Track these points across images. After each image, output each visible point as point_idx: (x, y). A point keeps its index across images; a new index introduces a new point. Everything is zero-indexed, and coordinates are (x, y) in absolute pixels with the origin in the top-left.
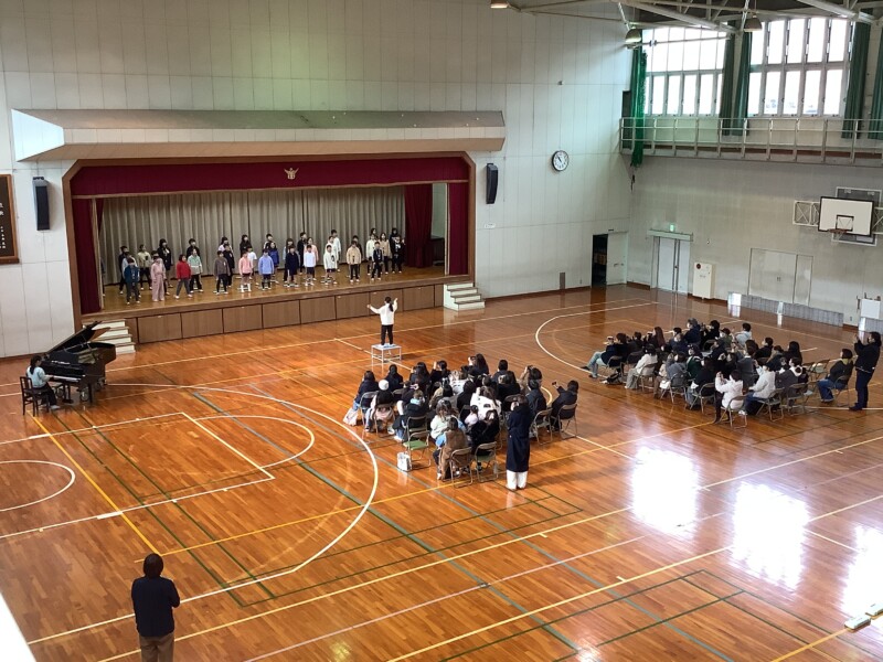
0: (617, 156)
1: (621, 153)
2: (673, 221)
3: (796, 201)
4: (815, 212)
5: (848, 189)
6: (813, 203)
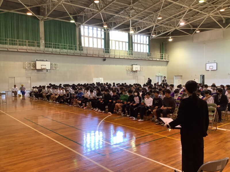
3: (26, 62)
4: (33, 65)
5: (39, 59)
6: (32, 63)
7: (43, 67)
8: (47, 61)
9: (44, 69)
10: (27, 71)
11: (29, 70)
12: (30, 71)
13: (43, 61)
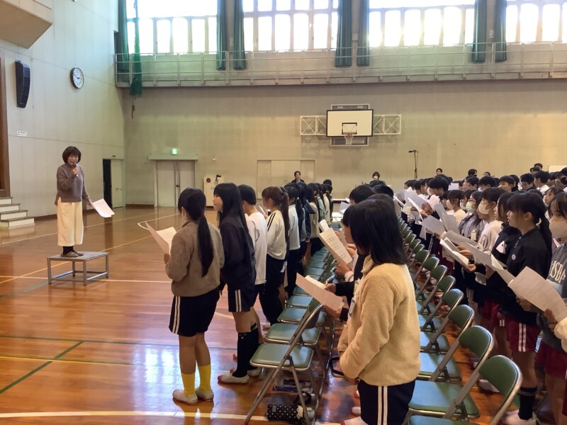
0: (113, 88)
1: (117, 87)
2: (175, 146)
3: (301, 117)
4: (319, 124)
5: (341, 105)
6: (317, 116)
7: (349, 129)
8: (366, 109)
9: (349, 135)
10: (304, 144)
11: (310, 142)
12: (314, 145)
13: (355, 109)
